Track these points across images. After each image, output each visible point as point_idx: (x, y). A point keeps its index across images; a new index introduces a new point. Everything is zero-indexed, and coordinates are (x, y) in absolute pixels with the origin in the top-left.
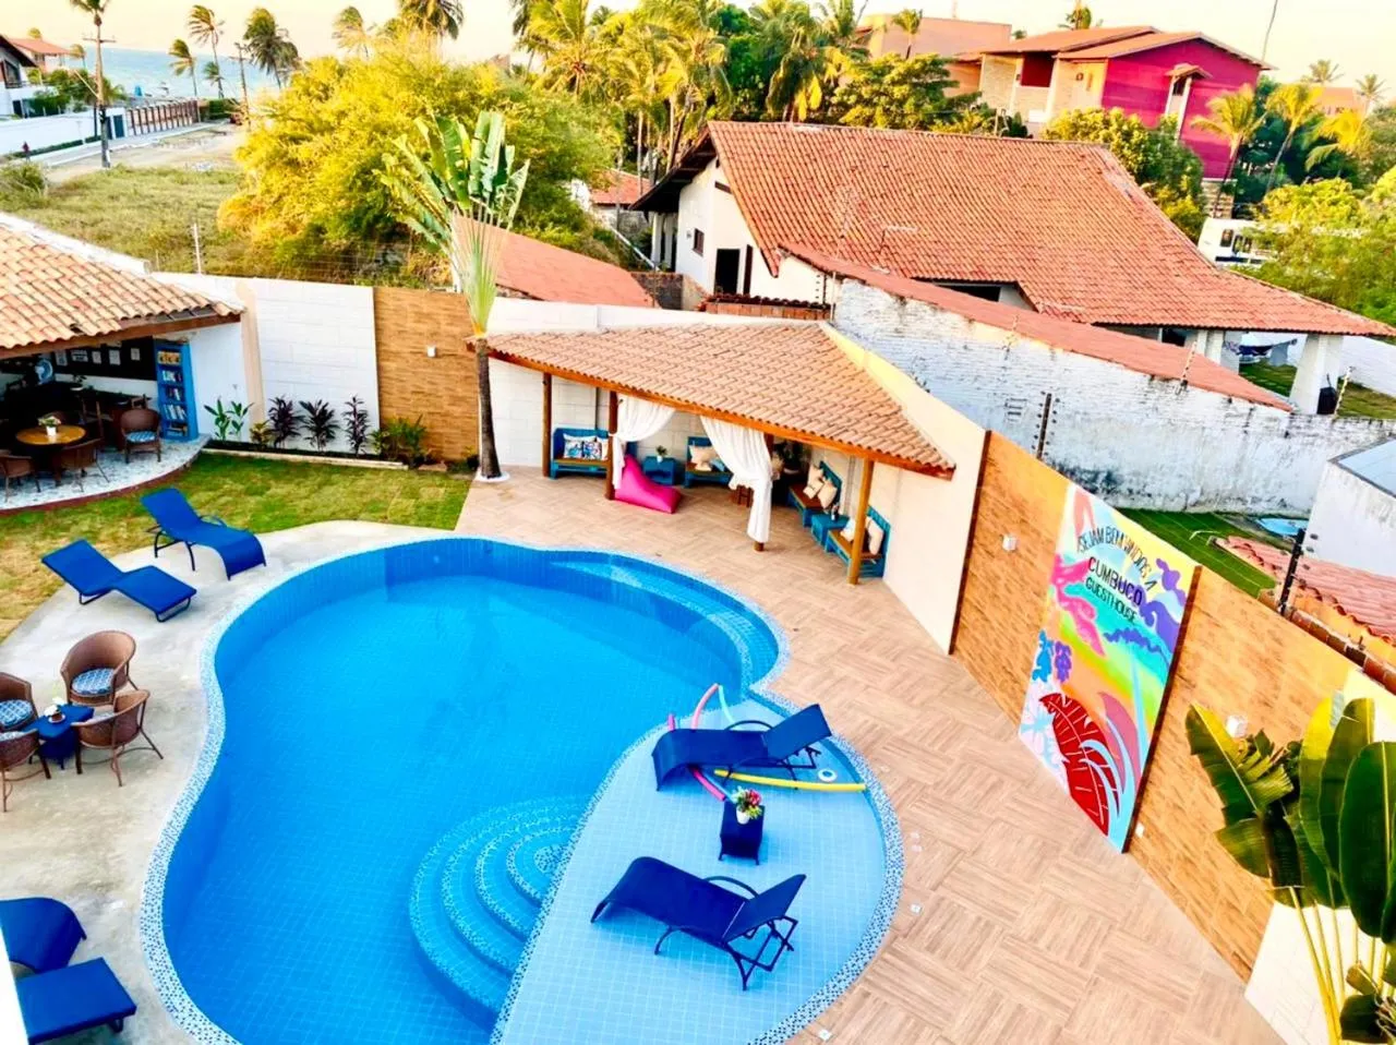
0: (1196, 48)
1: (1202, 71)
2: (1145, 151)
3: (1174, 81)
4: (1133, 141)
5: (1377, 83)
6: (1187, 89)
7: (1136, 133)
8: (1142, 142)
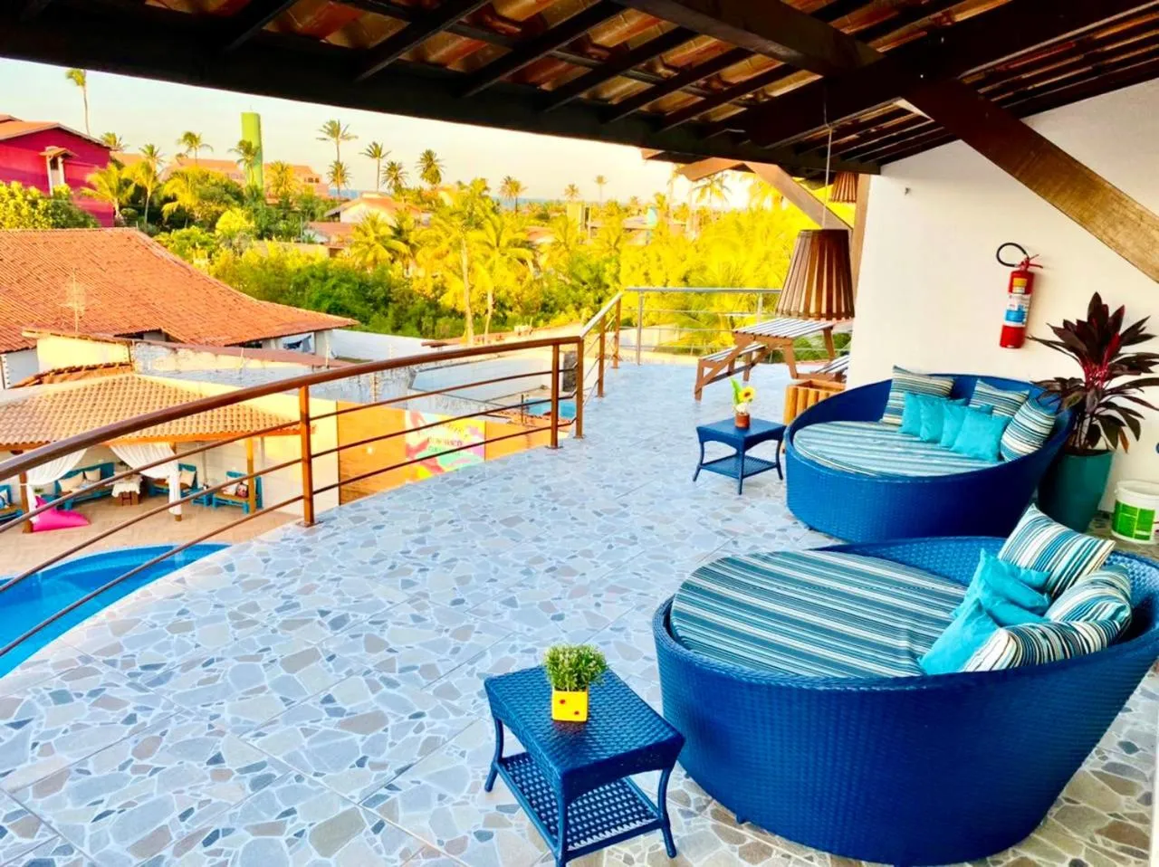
0: (58, 135)
1: (69, 152)
2: (53, 215)
3: (48, 160)
4: (40, 207)
5: (155, 150)
6: (61, 166)
7: (40, 201)
8: (47, 209)
